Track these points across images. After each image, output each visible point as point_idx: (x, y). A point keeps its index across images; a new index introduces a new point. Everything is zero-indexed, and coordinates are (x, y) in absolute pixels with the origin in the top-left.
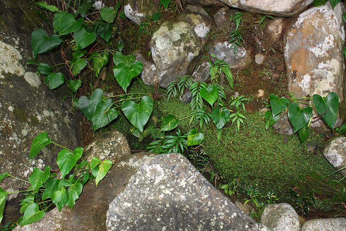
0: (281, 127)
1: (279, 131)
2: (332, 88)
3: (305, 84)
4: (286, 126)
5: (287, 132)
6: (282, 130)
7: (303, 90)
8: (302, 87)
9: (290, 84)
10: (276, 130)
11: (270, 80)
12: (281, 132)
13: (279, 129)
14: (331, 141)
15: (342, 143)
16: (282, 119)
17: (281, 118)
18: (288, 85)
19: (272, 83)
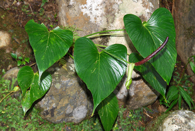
0: (57, 104)
1: (53, 115)
2: (148, 10)
3: (94, 6)
4: (66, 102)
5: (71, 115)
6: (59, 113)
7: (92, 20)
8: (89, 15)
9: (62, 13)
10: (47, 113)
11: (19, 7)
12: (57, 118)
13: (53, 110)
14: (161, 122)
15: (186, 123)
16: (58, 86)
17: (55, 83)
18: (60, 15)
19: (25, 15)
